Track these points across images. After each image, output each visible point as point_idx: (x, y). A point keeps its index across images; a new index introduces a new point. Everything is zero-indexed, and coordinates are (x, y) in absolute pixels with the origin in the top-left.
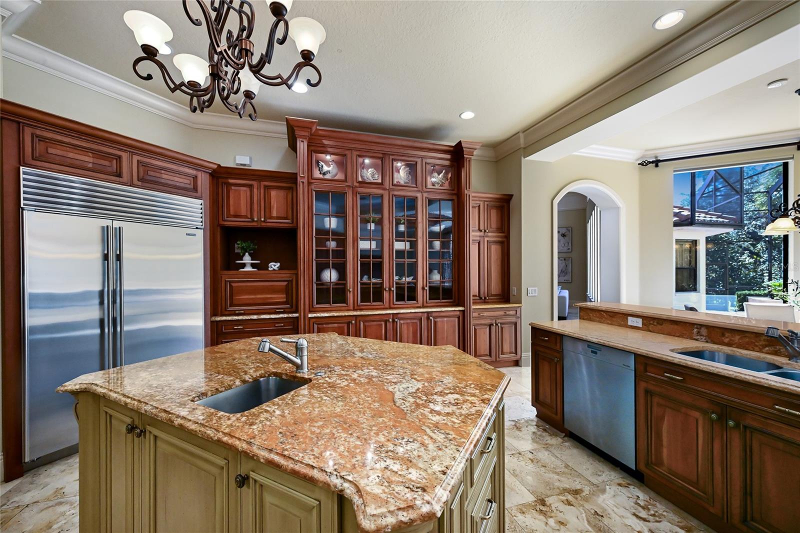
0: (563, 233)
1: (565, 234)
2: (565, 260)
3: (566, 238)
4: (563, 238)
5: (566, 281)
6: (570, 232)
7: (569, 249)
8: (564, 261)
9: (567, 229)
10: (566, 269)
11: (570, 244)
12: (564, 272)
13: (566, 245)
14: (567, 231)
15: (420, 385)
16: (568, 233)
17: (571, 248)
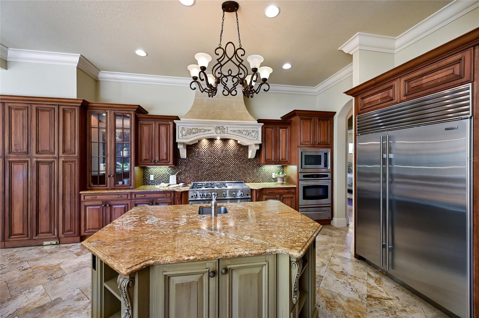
15: (146, 223)
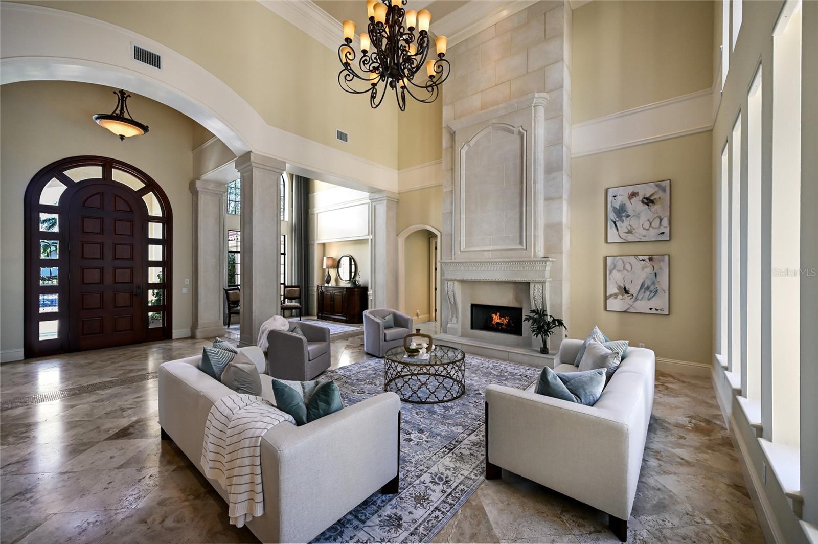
0: (647, 196)
1: (652, 198)
2: (651, 259)
3: (655, 208)
4: (646, 206)
5: (653, 311)
6: (664, 190)
7: (663, 233)
8: (648, 263)
9: (657, 186)
10: (653, 283)
11: (665, 222)
12: (648, 288)
13: (656, 223)
14: (657, 189)
16: (661, 194)
17: (667, 231)
